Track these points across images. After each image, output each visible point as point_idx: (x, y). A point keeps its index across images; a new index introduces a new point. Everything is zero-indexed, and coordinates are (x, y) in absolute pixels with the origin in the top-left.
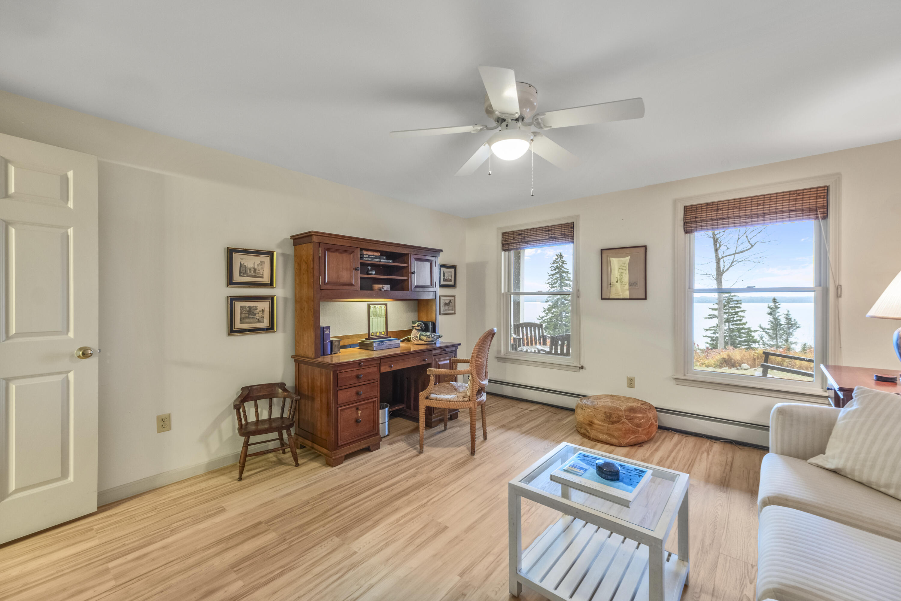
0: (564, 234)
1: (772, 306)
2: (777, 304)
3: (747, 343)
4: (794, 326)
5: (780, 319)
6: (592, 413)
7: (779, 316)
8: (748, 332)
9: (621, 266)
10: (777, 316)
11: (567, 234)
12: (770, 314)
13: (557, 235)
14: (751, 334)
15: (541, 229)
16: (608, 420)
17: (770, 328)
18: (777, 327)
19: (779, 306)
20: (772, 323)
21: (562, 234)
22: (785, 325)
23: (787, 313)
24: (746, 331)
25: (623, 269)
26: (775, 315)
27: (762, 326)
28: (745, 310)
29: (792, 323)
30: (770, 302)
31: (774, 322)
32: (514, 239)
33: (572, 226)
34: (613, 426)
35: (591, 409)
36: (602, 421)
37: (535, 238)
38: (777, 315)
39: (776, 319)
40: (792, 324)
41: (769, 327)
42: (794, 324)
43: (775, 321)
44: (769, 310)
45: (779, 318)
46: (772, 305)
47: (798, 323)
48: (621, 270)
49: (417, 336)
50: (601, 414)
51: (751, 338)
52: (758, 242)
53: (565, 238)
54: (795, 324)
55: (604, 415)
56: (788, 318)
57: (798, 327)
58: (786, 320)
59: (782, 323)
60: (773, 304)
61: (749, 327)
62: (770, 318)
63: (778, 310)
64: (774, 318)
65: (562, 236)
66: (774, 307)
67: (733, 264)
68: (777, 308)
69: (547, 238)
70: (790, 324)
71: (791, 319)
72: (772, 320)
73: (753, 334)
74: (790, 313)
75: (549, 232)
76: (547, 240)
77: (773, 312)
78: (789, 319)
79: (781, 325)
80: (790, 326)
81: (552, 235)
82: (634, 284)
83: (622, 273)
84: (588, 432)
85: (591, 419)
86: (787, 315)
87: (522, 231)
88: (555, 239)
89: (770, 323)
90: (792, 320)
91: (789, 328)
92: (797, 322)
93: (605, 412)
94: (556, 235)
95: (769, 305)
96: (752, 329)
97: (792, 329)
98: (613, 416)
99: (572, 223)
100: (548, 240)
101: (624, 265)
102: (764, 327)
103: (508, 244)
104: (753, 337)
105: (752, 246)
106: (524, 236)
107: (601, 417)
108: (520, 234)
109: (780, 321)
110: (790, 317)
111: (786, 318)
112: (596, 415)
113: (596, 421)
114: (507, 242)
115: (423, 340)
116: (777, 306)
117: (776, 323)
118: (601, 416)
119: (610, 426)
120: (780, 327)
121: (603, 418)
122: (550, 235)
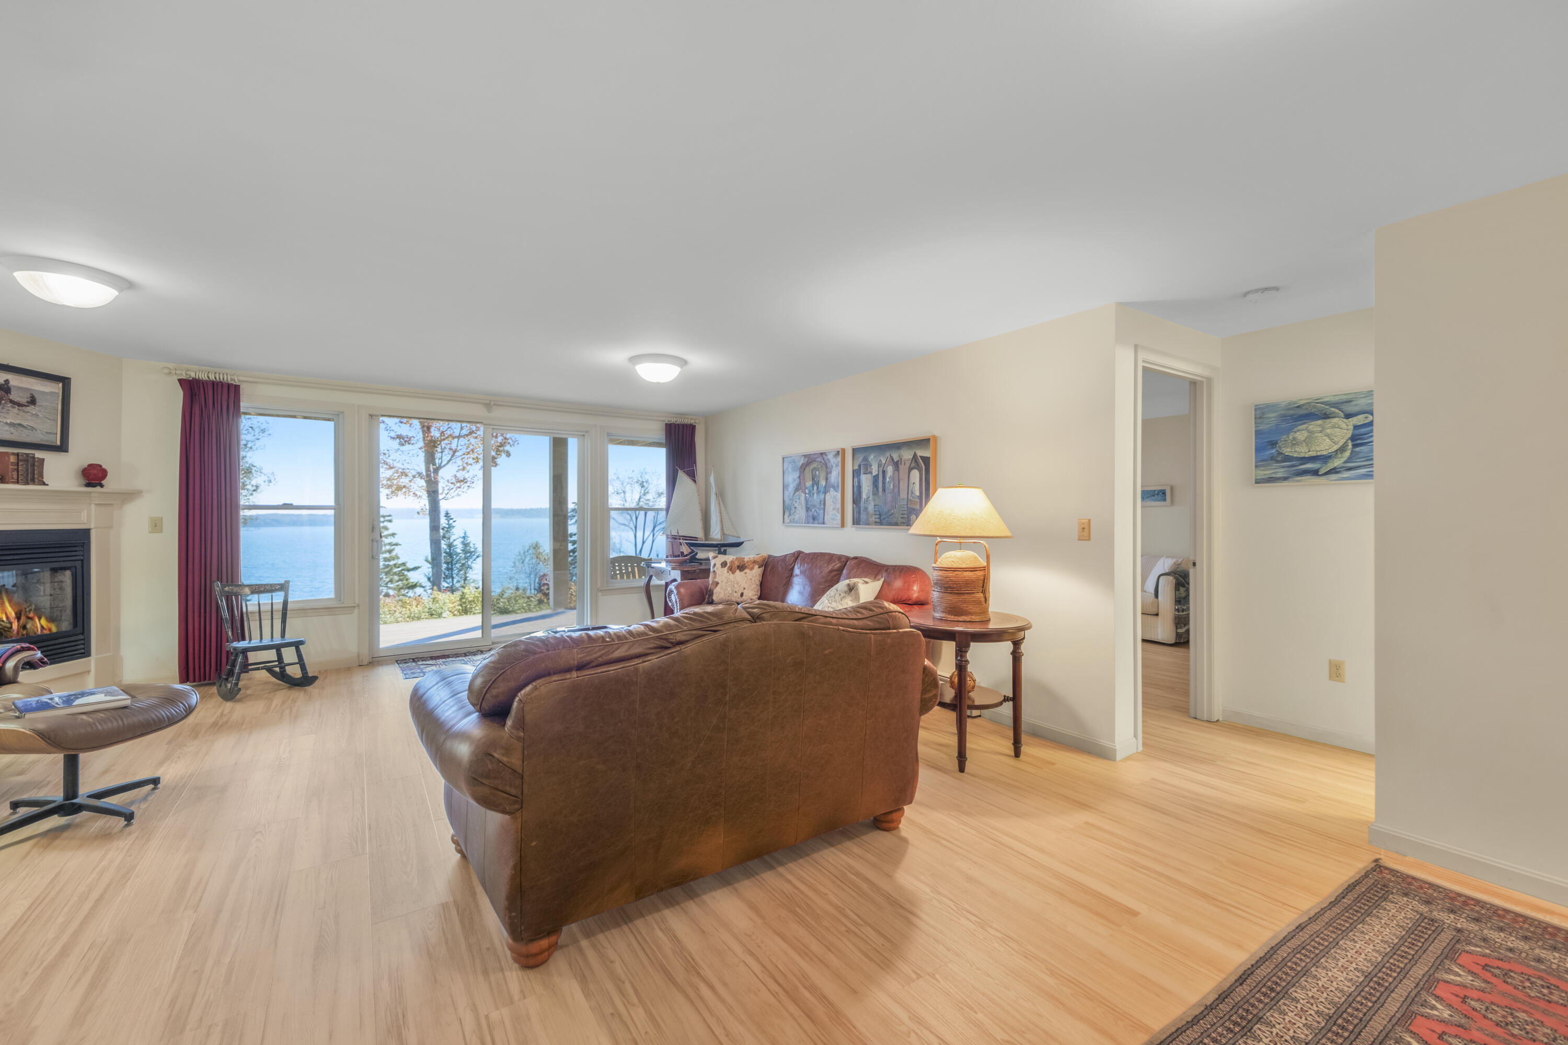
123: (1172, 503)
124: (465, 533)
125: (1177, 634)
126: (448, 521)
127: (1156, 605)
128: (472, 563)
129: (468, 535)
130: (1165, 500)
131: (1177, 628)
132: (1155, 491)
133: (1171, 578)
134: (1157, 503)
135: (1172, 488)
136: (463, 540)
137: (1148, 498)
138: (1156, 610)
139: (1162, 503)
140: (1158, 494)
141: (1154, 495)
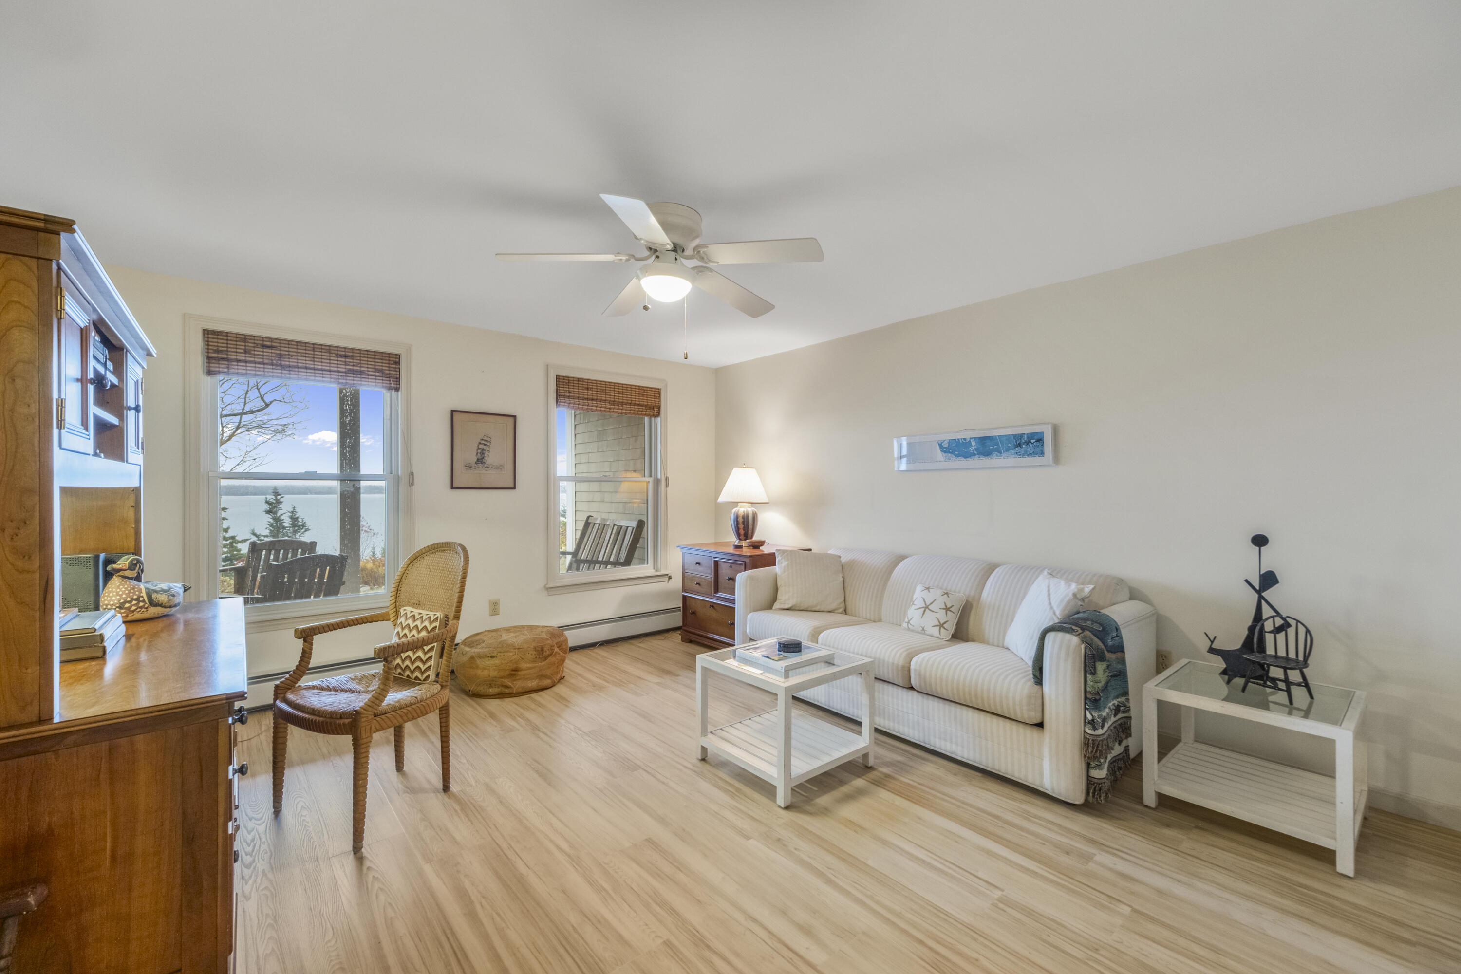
0: (381, 371)
1: (271, 500)
2: (279, 497)
3: (229, 562)
4: (302, 529)
5: (283, 520)
6: (515, 657)
7: (282, 515)
8: (231, 543)
9: (482, 440)
10: (278, 515)
11: (388, 372)
12: (268, 512)
13: (366, 369)
14: (236, 547)
15: (328, 349)
16: (541, 656)
17: (268, 534)
18: (278, 531)
19: (281, 500)
20: (271, 525)
21: (376, 370)
22: (290, 527)
23: (292, 510)
24: (228, 542)
25: (485, 445)
26: (276, 514)
27: (255, 532)
28: (226, 507)
29: (300, 524)
30: (270, 494)
31: (275, 525)
32: (246, 352)
33: (398, 360)
34: (545, 662)
35: (512, 652)
36: (534, 661)
37: (310, 364)
38: (280, 512)
39: (277, 520)
40: (299, 526)
41: (267, 532)
42: (301, 526)
43: (276, 523)
44: (267, 507)
45: (282, 517)
46: (271, 497)
47: (307, 524)
48: (481, 446)
49: (139, 597)
50: (530, 652)
51: (235, 553)
52: (275, 400)
53: (381, 378)
54: (303, 526)
55: (535, 652)
56: (294, 517)
57: (306, 530)
58: (290, 520)
59: (286, 525)
60: (273, 497)
61: (233, 535)
62: (268, 518)
63: (281, 506)
64: (274, 519)
65: (377, 374)
66: (275, 502)
67: (239, 431)
68: (279, 502)
69: (344, 370)
70: (297, 527)
71: (297, 518)
72: (272, 521)
73: (239, 546)
74: (297, 509)
75: (347, 360)
76: (340, 374)
77: (273, 508)
78: (294, 519)
79: (284, 528)
80: (296, 528)
81: (353, 366)
82: (501, 467)
83: (483, 450)
84: (507, 687)
85: (515, 666)
86: (292, 512)
87: (272, 340)
88: (359, 376)
89: (268, 526)
90: (300, 520)
91: (295, 532)
92: (305, 523)
93: (535, 648)
94: (362, 369)
95: (266, 498)
96: (239, 538)
97: (299, 534)
98: (545, 649)
99: (396, 355)
100: (344, 374)
101: (487, 439)
102: (258, 533)
103: (228, 360)
104: (240, 550)
105: (267, 405)
106: (279, 352)
107: (531, 656)
108: (264, 346)
109: (283, 522)
110: (296, 516)
111: (291, 517)
112: (523, 657)
113: (524, 665)
114: (225, 356)
115: (161, 605)
116: (279, 500)
117: (277, 525)
118: (531, 654)
119: (543, 664)
120: (282, 532)
121: (534, 656)
122: (349, 365)
123: (1057, 459)
124: (294, 508)
125: (1090, 781)
126: (276, 497)
127: (1040, 701)
128: (300, 536)
129: (297, 511)
130: (1042, 453)
131: (1088, 766)
132: (1022, 435)
133: (1073, 640)
134: (1027, 460)
135: (1056, 430)
136: (290, 514)
137: (1008, 450)
138: (1039, 715)
139: (1037, 460)
140: (1027, 443)
141: (1020, 445)
